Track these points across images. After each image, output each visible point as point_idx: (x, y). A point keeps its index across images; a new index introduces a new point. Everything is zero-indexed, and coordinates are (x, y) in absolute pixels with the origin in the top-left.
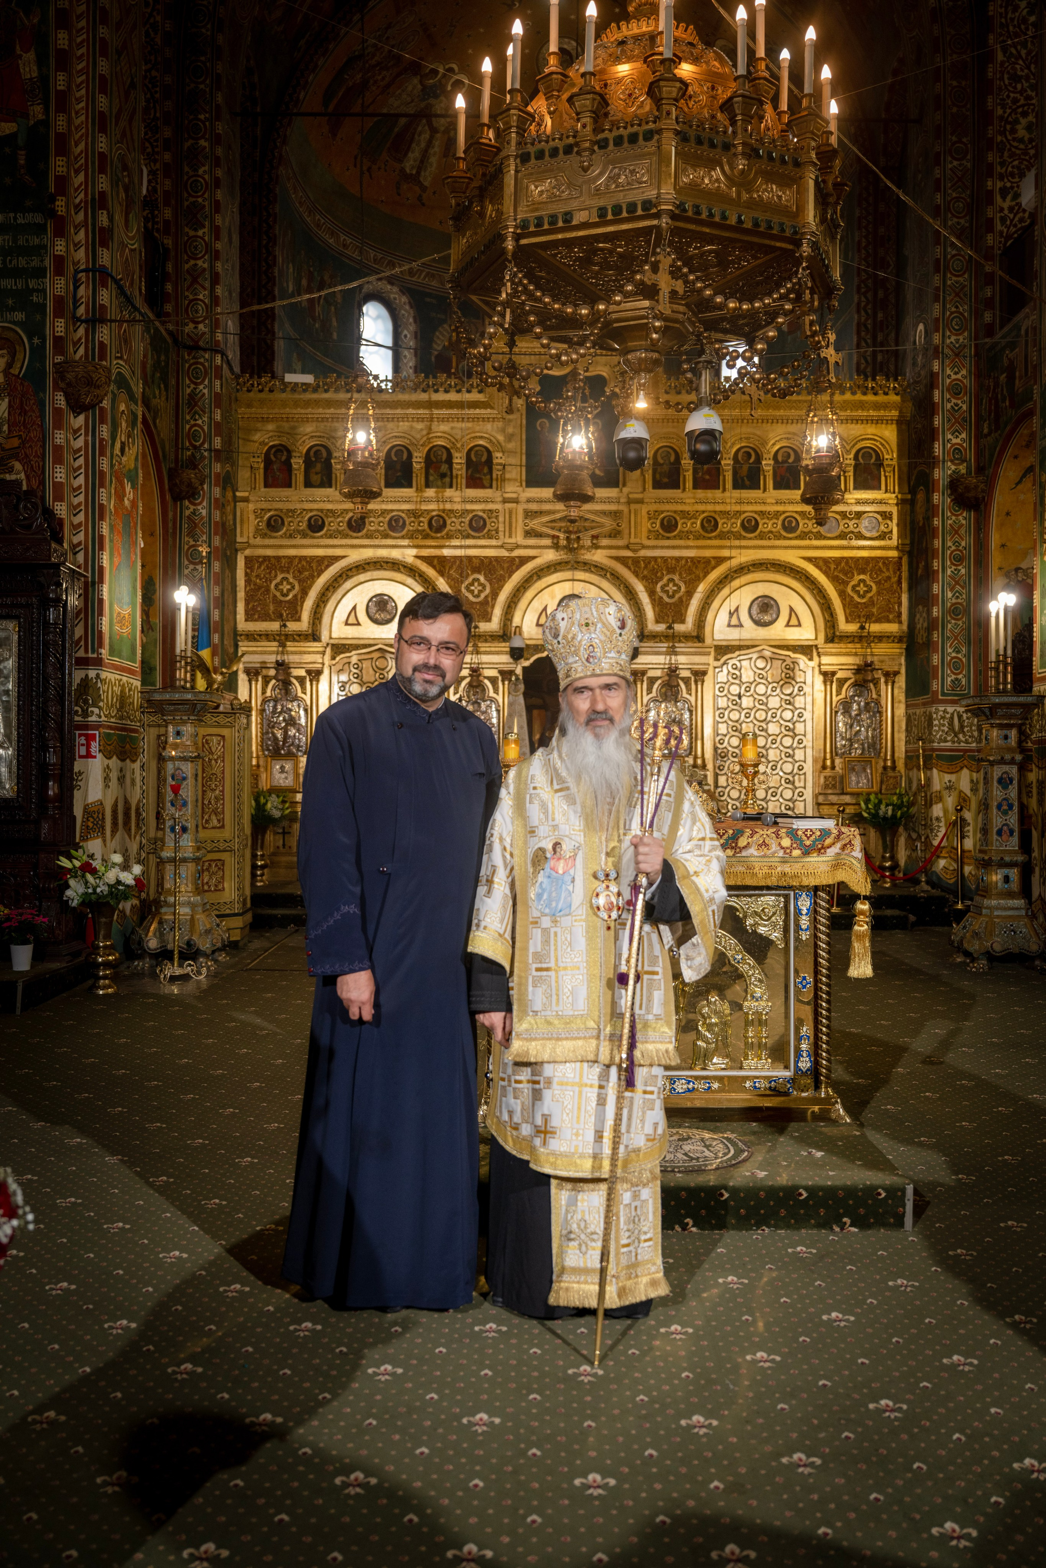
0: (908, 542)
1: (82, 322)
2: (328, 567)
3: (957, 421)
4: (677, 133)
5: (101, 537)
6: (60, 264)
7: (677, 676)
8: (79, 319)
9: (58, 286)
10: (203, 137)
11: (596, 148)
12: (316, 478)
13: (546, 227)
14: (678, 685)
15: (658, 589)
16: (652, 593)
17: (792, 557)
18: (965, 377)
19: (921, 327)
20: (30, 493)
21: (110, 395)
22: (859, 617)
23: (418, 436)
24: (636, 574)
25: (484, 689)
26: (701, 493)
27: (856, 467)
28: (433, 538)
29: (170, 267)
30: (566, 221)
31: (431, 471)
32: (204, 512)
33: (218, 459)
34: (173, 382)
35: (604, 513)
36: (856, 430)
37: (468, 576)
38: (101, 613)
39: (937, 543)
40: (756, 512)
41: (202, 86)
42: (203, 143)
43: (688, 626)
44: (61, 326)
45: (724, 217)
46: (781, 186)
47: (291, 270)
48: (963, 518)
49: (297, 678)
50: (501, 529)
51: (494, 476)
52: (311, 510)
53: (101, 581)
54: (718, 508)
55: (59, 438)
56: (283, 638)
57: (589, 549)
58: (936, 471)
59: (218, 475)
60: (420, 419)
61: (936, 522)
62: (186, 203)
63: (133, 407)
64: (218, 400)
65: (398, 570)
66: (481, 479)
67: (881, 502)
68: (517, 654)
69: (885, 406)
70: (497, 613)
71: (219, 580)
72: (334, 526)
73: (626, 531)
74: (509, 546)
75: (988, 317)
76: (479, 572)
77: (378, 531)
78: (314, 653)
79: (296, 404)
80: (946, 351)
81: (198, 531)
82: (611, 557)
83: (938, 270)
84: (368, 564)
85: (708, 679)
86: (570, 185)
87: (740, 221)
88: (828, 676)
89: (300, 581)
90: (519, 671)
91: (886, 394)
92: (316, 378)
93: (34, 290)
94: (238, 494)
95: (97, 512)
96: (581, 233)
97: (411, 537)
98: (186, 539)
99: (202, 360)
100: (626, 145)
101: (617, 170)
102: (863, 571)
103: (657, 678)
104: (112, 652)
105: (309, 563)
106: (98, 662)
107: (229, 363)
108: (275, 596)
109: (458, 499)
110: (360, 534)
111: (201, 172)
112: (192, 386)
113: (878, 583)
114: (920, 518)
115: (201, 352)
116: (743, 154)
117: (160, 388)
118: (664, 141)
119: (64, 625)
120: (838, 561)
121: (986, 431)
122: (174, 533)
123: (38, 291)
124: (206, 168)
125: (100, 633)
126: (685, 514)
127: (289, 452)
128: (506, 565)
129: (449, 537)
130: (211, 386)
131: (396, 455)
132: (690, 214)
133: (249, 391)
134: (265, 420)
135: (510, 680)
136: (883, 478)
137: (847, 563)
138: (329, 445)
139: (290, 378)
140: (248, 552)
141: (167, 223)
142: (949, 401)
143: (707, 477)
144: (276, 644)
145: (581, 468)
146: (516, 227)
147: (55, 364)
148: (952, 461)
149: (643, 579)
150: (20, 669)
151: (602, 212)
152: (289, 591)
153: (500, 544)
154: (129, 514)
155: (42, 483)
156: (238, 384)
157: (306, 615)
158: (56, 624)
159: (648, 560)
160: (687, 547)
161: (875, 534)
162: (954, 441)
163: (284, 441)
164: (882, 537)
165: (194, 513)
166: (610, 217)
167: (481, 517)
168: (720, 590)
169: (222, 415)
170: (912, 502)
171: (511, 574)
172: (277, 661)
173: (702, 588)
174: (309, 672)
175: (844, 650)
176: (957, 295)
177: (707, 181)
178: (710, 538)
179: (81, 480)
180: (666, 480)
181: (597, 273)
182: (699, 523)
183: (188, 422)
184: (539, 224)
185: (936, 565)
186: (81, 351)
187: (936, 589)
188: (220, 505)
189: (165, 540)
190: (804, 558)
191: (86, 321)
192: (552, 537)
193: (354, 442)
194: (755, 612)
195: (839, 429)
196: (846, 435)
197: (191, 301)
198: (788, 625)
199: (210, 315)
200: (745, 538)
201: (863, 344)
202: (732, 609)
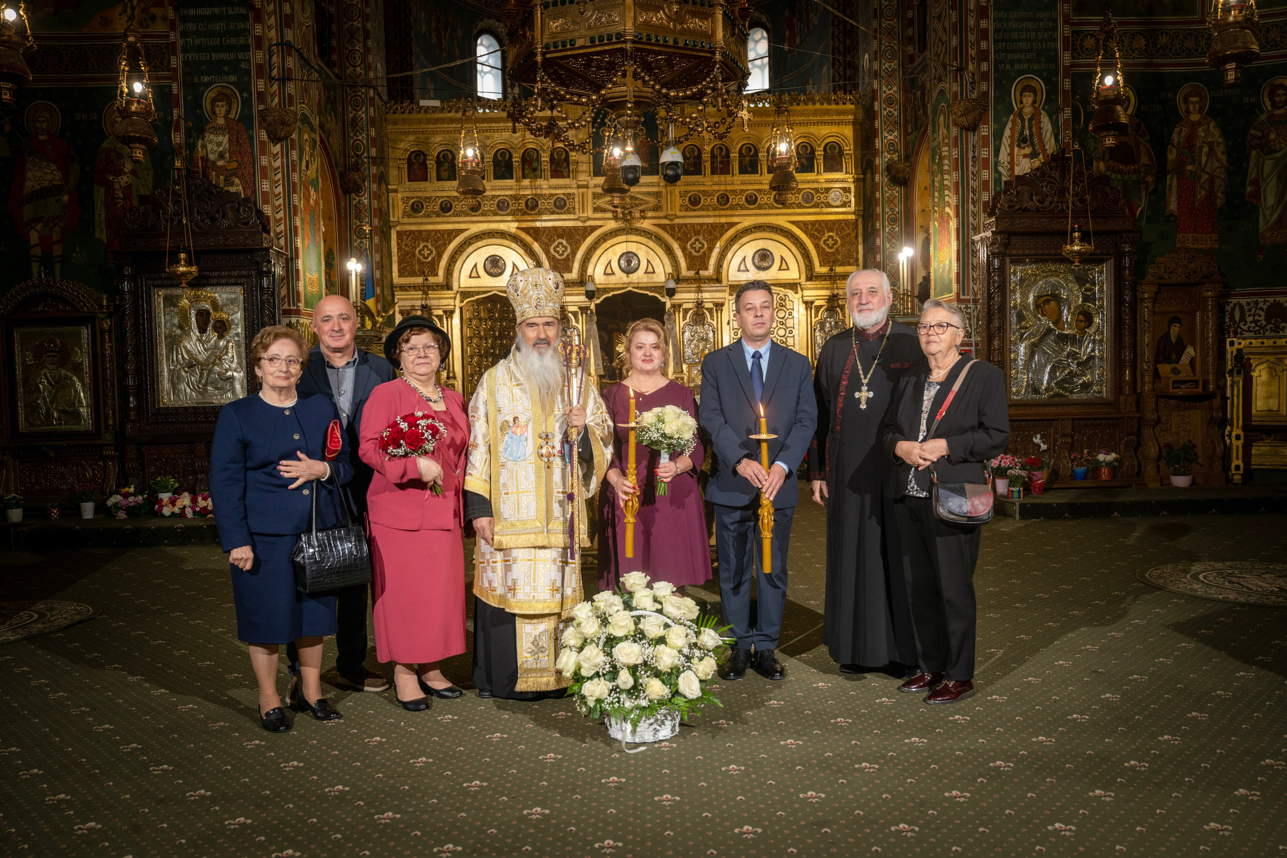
0: (862, 208)
1: (276, 80)
2: (455, 237)
3: (891, 123)
5: (296, 228)
6: (259, 41)
7: (703, 307)
8: (273, 79)
9: (258, 57)
12: (444, 174)
14: (704, 313)
15: (689, 246)
16: (684, 249)
17: (782, 221)
18: (896, 92)
19: (867, 56)
20: (246, 200)
21: (297, 130)
22: (829, 262)
23: (516, 142)
24: (673, 236)
25: (568, 320)
26: (716, 178)
27: (825, 157)
28: (529, 214)
29: (334, 28)
30: (571, 45)
31: (526, 167)
32: (366, 202)
33: (374, 164)
34: (340, 110)
35: (649, 193)
36: (825, 130)
37: (554, 241)
38: (298, 279)
39: (879, 210)
40: (755, 190)
43: (710, 272)
44: (261, 85)
45: (666, 41)
46: (701, 20)
47: (423, 16)
48: (896, 191)
49: (437, 316)
50: (577, 207)
51: (571, 169)
52: (442, 197)
53: (297, 257)
54: (729, 188)
55: (264, 161)
56: (426, 289)
57: (638, 219)
58: (877, 159)
59: (375, 175)
60: (517, 130)
61: (878, 195)
63: (313, 135)
64: (372, 122)
65: (506, 238)
66: (562, 172)
67: (842, 181)
68: (590, 295)
69: (844, 113)
70: (576, 266)
71: (379, 249)
72: (458, 208)
73: (665, 206)
74: (583, 219)
75: (910, 49)
76: (562, 238)
77: (490, 211)
78: (448, 298)
79: (429, 121)
80: (883, 74)
81: (363, 215)
82: (655, 225)
83: (876, 17)
84: (484, 234)
85: (725, 308)
86: (574, 22)
87: (675, 42)
88: (808, 304)
89: (436, 248)
90: (593, 307)
91: (844, 104)
92: (442, 102)
93: (242, 60)
94: (390, 187)
95: (292, 210)
96: (582, 51)
97: (514, 214)
98: (354, 221)
99: (360, 94)
101: (599, 15)
102: (831, 230)
103: (690, 309)
104: (306, 305)
105: (442, 235)
106: (298, 312)
107: (379, 94)
108: (419, 259)
109: (546, 186)
110: (477, 213)
112: (354, 112)
113: (842, 238)
114: (869, 191)
115: (359, 88)
117: (331, 116)
119: (274, 288)
120: (814, 223)
121: (910, 130)
122: (346, 217)
123: (245, 60)
125: (298, 292)
126: (705, 193)
127: (425, 156)
128: (581, 232)
129: (540, 213)
130: (367, 112)
131: (501, 156)
132: (644, 40)
133: (395, 113)
134: (407, 133)
135: (587, 314)
136: (844, 164)
137: (820, 224)
138: (453, 149)
139: (424, 103)
140: (398, 228)
142: (885, 109)
143: (721, 166)
144: (421, 292)
145: (620, 170)
146: (542, 48)
147: (259, 111)
148: (887, 152)
149: (677, 239)
150: (246, 319)
151: (592, 40)
152: (429, 255)
153: (576, 217)
154: (314, 209)
155: (254, 192)
156: (386, 109)
157: (441, 272)
158: (268, 288)
159: (680, 226)
160: (708, 216)
161: (838, 203)
162: (889, 137)
163: (421, 148)
164: (844, 205)
165: (359, 202)
166: (597, 43)
167: (562, 199)
168: (732, 246)
169: (376, 132)
170: (864, 180)
171: (584, 238)
172: (422, 305)
173: (718, 245)
174: (445, 312)
175: (819, 286)
176: (889, 34)
177: (654, 20)
178: (723, 210)
179: (280, 189)
180: (692, 169)
181: (595, 72)
182: (715, 199)
183: (352, 138)
184: (556, 46)
185: (878, 225)
186: (276, 100)
187: (878, 242)
188: (377, 196)
189: (340, 223)
190: (790, 222)
191: (278, 80)
192: (613, 212)
193: (465, 156)
194: (756, 261)
195: (813, 129)
196: (817, 134)
197: (350, 51)
198: (780, 269)
199: (364, 61)
200: (748, 209)
201: (837, 62)
202: (741, 259)
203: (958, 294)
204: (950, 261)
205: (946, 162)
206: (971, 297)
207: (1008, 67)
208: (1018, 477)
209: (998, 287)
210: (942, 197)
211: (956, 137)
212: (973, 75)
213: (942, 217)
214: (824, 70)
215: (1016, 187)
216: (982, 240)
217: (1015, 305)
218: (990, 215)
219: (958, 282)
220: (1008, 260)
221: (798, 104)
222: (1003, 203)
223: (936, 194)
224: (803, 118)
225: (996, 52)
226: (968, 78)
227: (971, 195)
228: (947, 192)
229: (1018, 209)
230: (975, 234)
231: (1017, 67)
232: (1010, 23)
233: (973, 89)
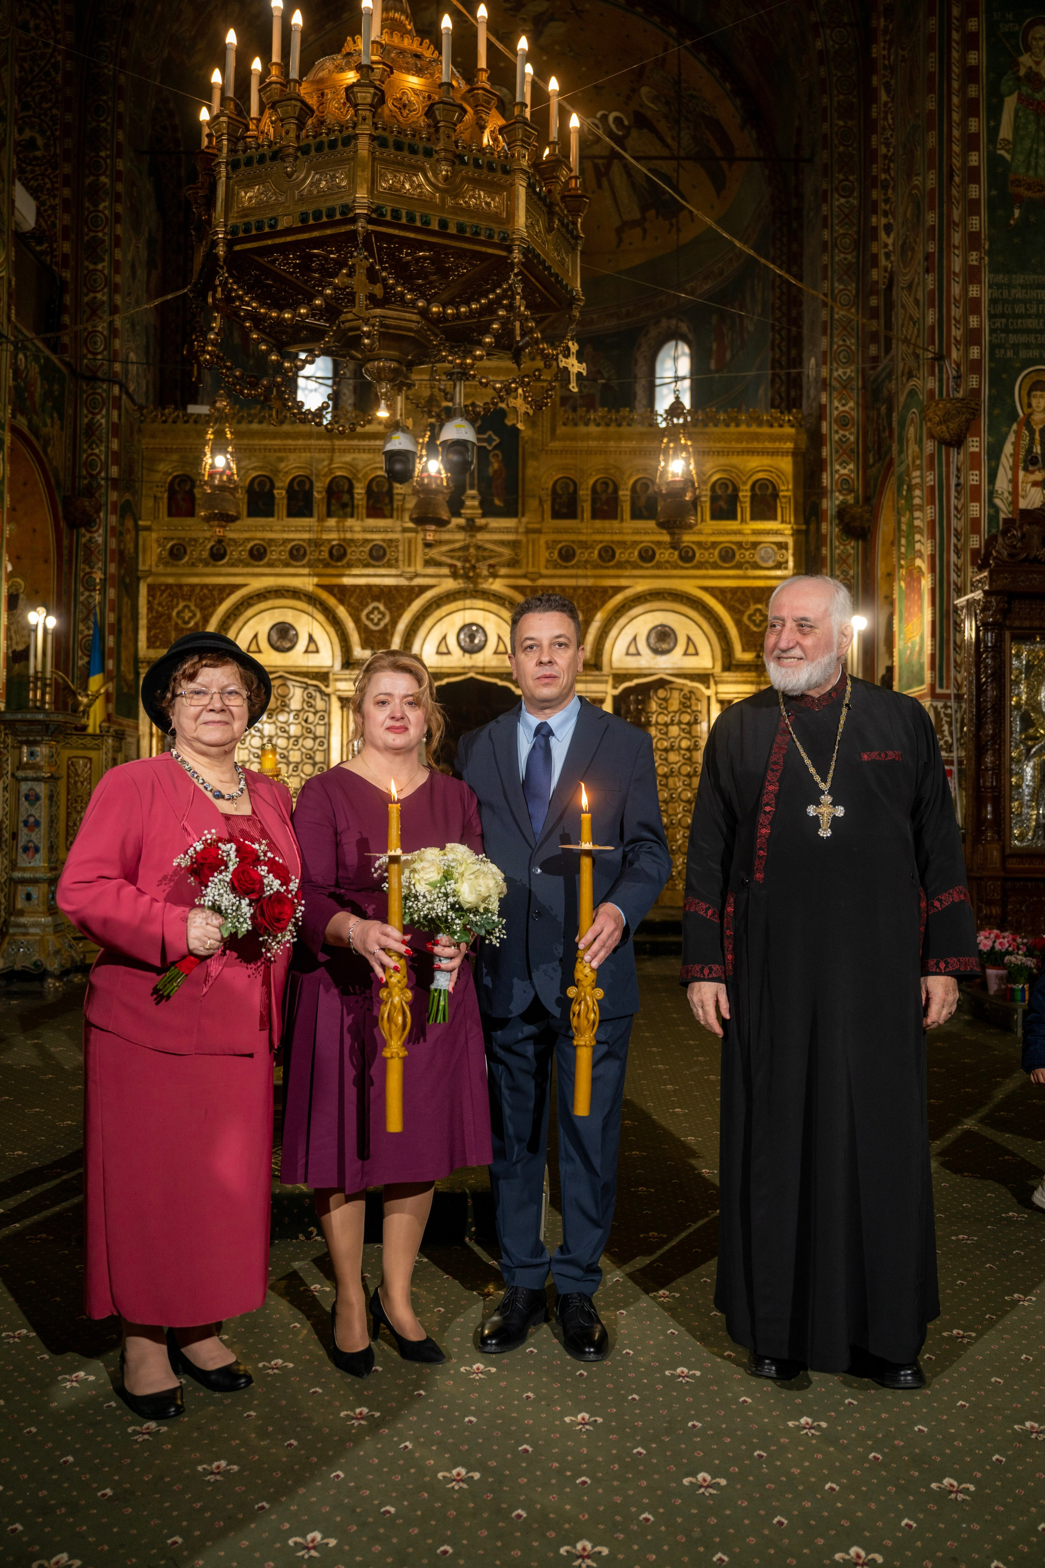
2: (229, 595)
3: (844, 452)
4: (373, 138)
10: (104, 174)
11: (299, 154)
13: (254, 232)
17: (689, 587)
18: (852, 409)
19: (813, 361)
22: (755, 646)
23: (320, 467)
26: (598, 524)
27: (753, 497)
28: (333, 567)
29: (68, 299)
30: (271, 226)
31: (333, 501)
32: (100, 540)
33: (115, 488)
34: (71, 412)
35: (502, 543)
36: (754, 463)
37: (367, 604)
40: (653, 542)
41: (103, 125)
42: (103, 179)
45: (425, 222)
46: (489, 193)
48: (852, 547)
50: (401, 558)
51: (395, 506)
52: (212, 539)
54: (616, 538)
57: (486, 578)
58: (824, 501)
59: (114, 504)
60: (322, 450)
61: (825, 551)
62: (86, 238)
64: (115, 430)
65: (299, 599)
66: (382, 509)
67: (777, 533)
69: (780, 438)
70: (397, 640)
71: (117, 607)
72: (235, 555)
73: (525, 561)
74: (408, 575)
75: (873, 350)
76: (379, 600)
77: (280, 560)
79: (199, 435)
80: (834, 383)
81: (94, 559)
82: (509, 586)
83: (826, 306)
84: (269, 592)
86: (277, 191)
87: (444, 226)
89: (202, 609)
91: (781, 426)
94: (141, 523)
96: (289, 239)
97: (312, 566)
98: (82, 566)
99: (100, 391)
100: (326, 150)
101: (317, 176)
102: (759, 601)
105: (211, 591)
107: (128, 393)
108: (176, 624)
109: (357, 529)
110: (261, 563)
111: (101, 207)
112: (90, 416)
114: (813, 547)
115: (99, 383)
116: (446, 159)
117: (52, 417)
118: (359, 146)
120: (735, 590)
121: (871, 461)
122: (70, 560)
124: (107, 204)
126: (582, 544)
127: (192, 482)
128: (405, 594)
129: (350, 566)
130: (108, 416)
131: (299, 484)
132: (389, 218)
133: (153, 421)
134: (168, 451)
136: (779, 510)
137: (744, 592)
139: (192, 409)
140: (150, 580)
141: (65, 256)
142: (837, 432)
143: (605, 508)
145: (436, 492)
146: (227, 233)
148: (840, 492)
151: (304, 217)
152: (191, 618)
153: (399, 573)
156: (142, 415)
160: (586, 577)
161: (771, 564)
162: (843, 471)
163: (186, 472)
164: (779, 566)
165: (90, 540)
166: (312, 222)
167: (381, 547)
168: (617, 619)
169: (120, 444)
170: (807, 531)
171: (410, 602)
173: (599, 618)
175: (740, 679)
176: (844, 328)
177: (407, 186)
178: (607, 568)
180: (565, 510)
181: (320, 280)
182: (596, 552)
183: (85, 451)
184: (247, 230)
188: (119, 534)
190: (701, 588)
192: (451, 566)
193: (212, 466)
194: (652, 640)
195: (735, 460)
196: (741, 467)
197: (90, 333)
198: (685, 654)
199: (108, 345)
200: (642, 568)
201: (777, 380)
202: (630, 638)
203: (933, 687)
204: (922, 638)
205: (917, 492)
206: (952, 691)
207: (1010, 354)
208: (1021, 968)
209: (992, 675)
210: (911, 543)
211: (932, 456)
212: (958, 366)
213: (910, 573)
214: (761, 391)
215: (1021, 527)
216: (970, 604)
217: (1018, 703)
218: (981, 569)
219: (933, 667)
220: (1008, 635)
221: (716, 425)
222: (1001, 549)
223: (903, 541)
224: (722, 444)
225: (992, 331)
226: (950, 370)
227: (953, 540)
228: (917, 537)
229: (1024, 561)
230: (959, 597)
231: (1023, 354)
232: (1013, 291)
233: (958, 386)
